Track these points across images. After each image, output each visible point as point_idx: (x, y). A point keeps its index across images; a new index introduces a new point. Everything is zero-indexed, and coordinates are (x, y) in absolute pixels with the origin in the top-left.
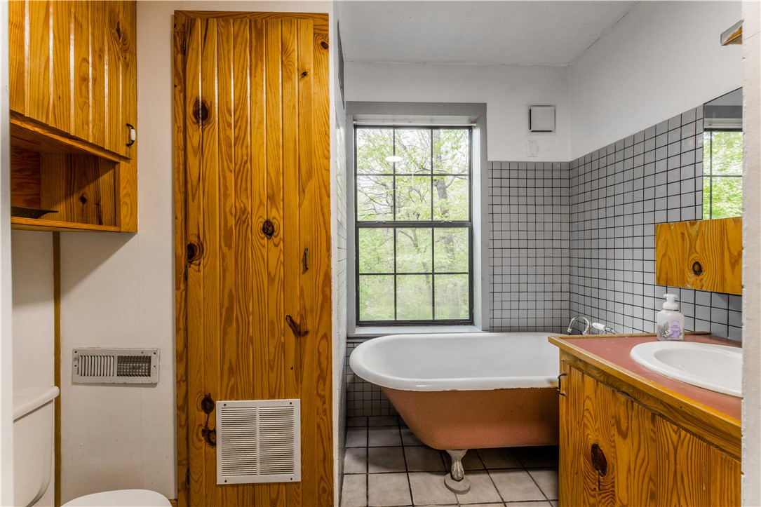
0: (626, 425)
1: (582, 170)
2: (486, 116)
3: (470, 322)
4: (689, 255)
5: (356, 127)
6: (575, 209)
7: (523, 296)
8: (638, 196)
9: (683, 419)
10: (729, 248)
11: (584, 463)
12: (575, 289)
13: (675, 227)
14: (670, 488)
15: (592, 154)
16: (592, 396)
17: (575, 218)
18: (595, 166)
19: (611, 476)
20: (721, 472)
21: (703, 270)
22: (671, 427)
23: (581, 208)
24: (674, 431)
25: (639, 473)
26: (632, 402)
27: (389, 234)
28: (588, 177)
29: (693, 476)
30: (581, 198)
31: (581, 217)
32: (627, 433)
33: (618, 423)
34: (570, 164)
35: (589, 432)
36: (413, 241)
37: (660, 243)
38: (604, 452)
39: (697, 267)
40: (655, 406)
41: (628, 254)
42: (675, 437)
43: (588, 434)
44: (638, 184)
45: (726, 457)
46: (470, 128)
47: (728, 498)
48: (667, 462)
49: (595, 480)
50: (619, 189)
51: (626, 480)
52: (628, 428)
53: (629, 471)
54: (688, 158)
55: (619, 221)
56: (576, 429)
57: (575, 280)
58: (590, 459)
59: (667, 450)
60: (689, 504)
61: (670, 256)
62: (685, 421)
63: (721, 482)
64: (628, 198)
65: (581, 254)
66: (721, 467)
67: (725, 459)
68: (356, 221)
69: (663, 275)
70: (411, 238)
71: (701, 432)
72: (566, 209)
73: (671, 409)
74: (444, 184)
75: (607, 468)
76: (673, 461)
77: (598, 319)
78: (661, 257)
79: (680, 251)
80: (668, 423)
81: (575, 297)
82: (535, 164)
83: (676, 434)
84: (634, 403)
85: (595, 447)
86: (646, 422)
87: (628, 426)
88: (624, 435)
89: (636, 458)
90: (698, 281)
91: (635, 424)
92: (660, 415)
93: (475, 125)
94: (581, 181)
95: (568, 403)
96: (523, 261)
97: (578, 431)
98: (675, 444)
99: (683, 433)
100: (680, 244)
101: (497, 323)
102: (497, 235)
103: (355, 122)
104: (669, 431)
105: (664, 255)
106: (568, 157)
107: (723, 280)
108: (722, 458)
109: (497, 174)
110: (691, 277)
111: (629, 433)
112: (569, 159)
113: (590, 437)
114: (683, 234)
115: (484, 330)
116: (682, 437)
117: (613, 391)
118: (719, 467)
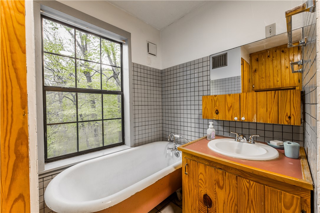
0: (223, 183)
1: (166, 74)
2: (131, 39)
3: (123, 143)
4: (214, 107)
5: (43, 16)
6: (164, 89)
7: (147, 127)
8: (189, 85)
9: (249, 176)
10: (227, 105)
11: (198, 204)
12: (164, 122)
13: (209, 97)
14: (246, 207)
15: (170, 68)
16: (204, 173)
17: (164, 93)
18: (172, 72)
19: (215, 207)
20: (271, 196)
21: (219, 113)
22: (246, 181)
23: (166, 89)
24: (247, 182)
25: (230, 203)
26: (225, 172)
27: (55, 98)
28: (169, 77)
29: (257, 200)
30: (166, 85)
31: (166, 93)
32: (223, 187)
33: (218, 183)
34: (162, 71)
35: (202, 189)
36: (73, 102)
37: (204, 103)
38: (210, 197)
39: (217, 111)
40: (235, 172)
41: (185, 107)
42: (248, 185)
43: (201, 190)
44: (189, 81)
45: (273, 189)
46: (121, 44)
47: (274, 205)
48: (244, 196)
49: (205, 210)
50: (181, 82)
51: (223, 207)
52: (223, 185)
53: (224, 203)
54: (205, 73)
55: (182, 95)
56: (194, 189)
57: (164, 118)
58: (203, 201)
59: (244, 191)
60: (255, 212)
61: (208, 108)
62: (250, 176)
63: (271, 200)
64: (185, 86)
65: (167, 107)
66: (271, 194)
67: (273, 190)
68: (44, 86)
69: (205, 115)
70: (72, 100)
71: (259, 180)
72: (160, 89)
73: (244, 173)
74: (90, 75)
75: (212, 204)
76: (247, 195)
77: (177, 134)
78: (204, 108)
79: (211, 106)
80: (245, 179)
81: (164, 125)
82: (150, 68)
83: (248, 183)
84: (226, 173)
85: (205, 196)
86: (233, 180)
87: (224, 183)
88: (221, 188)
89: (228, 197)
90: (217, 117)
91: (227, 182)
92: (240, 176)
93: (125, 42)
94: (166, 78)
95: (189, 178)
96: (147, 111)
97: (195, 190)
98: (248, 188)
99: (252, 182)
100: (211, 104)
101: (137, 142)
102: (136, 99)
103: (41, 11)
104: (245, 182)
105: (205, 107)
106: (161, 68)
107: (226, 115)
108: (271, 190)
109: (135, 69)
110: (215, 115)
111: (224, 187)
112: (161, 69)
113: (202, 191)
114: (212, 100)
115: (132, 147)
116: (251, 184)
117: (215, 169)
118: (270, 194)
